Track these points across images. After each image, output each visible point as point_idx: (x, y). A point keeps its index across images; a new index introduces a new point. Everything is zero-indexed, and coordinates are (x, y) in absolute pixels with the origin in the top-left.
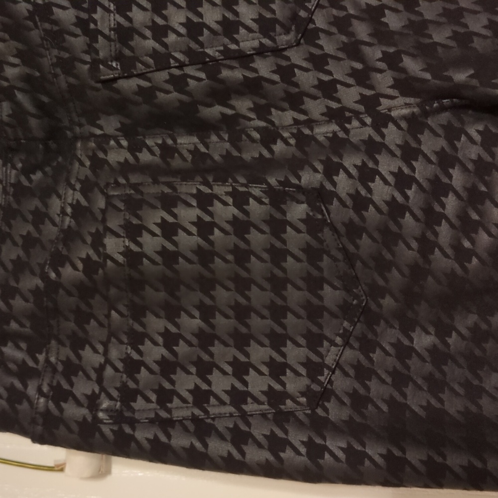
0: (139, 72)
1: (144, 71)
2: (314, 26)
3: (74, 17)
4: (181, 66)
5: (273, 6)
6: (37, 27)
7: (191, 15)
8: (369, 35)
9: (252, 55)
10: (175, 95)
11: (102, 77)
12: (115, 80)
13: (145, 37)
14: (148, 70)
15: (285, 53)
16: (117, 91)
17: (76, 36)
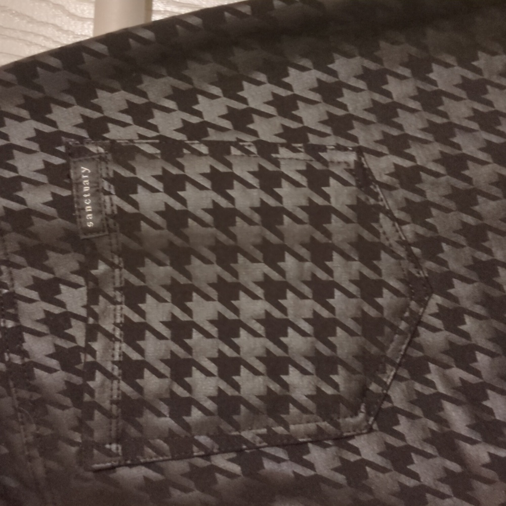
0: (148, 460)
1: (154, 459)
2: (390, 405)
3: (64, 383)
4: (207, 456)
5: (335, 378)
6: (10, 394)
7: (223, 385)
8: (468, 426)
9: (306, 443)
10: (196, 494)
11: (96, 466)
12: (113, 468)
13: (159, 414)
14: (161, 458)
15: (351, 442)
16: (116, 483)
17: (63, 407)
